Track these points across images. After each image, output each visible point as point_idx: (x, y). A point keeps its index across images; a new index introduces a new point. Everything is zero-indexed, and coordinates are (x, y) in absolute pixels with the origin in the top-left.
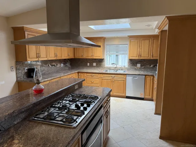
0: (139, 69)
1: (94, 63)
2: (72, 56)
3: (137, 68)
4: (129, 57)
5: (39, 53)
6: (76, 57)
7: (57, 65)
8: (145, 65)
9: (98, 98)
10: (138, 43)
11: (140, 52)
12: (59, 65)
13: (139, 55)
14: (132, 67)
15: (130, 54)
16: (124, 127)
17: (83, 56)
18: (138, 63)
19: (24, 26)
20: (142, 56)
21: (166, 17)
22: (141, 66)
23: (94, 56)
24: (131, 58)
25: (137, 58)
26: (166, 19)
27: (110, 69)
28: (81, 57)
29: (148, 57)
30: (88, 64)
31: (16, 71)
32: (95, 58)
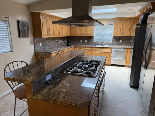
0: (121, 43)
1: (85, 40)
2: (69, 35)
3: (119, 43)
4: (114, 35)
5: (49, 32)
6: (72, 35)
7: (59, 41)
8: (126, 41)
9: (101, 62)
10: (122, 24)
11: (123, 31)
12: (60, 42)
13: (122, 33)
14: (116, 42)
15: (114, 32)
16: (113, 84)
17: (77, 34)
18: (121, 39)
19: (40, 11)
20: (124, 34)
21: (150, 2)
22: (123, 41)
23: (86, 34)
24: (115, 35)
25: (120, 35)
26: (150, 4)
27: (98, 44)
28: (76, 35)
29: (129, 34)
30: (81, 41)
31: (34, 45)
32: (86, 35)
